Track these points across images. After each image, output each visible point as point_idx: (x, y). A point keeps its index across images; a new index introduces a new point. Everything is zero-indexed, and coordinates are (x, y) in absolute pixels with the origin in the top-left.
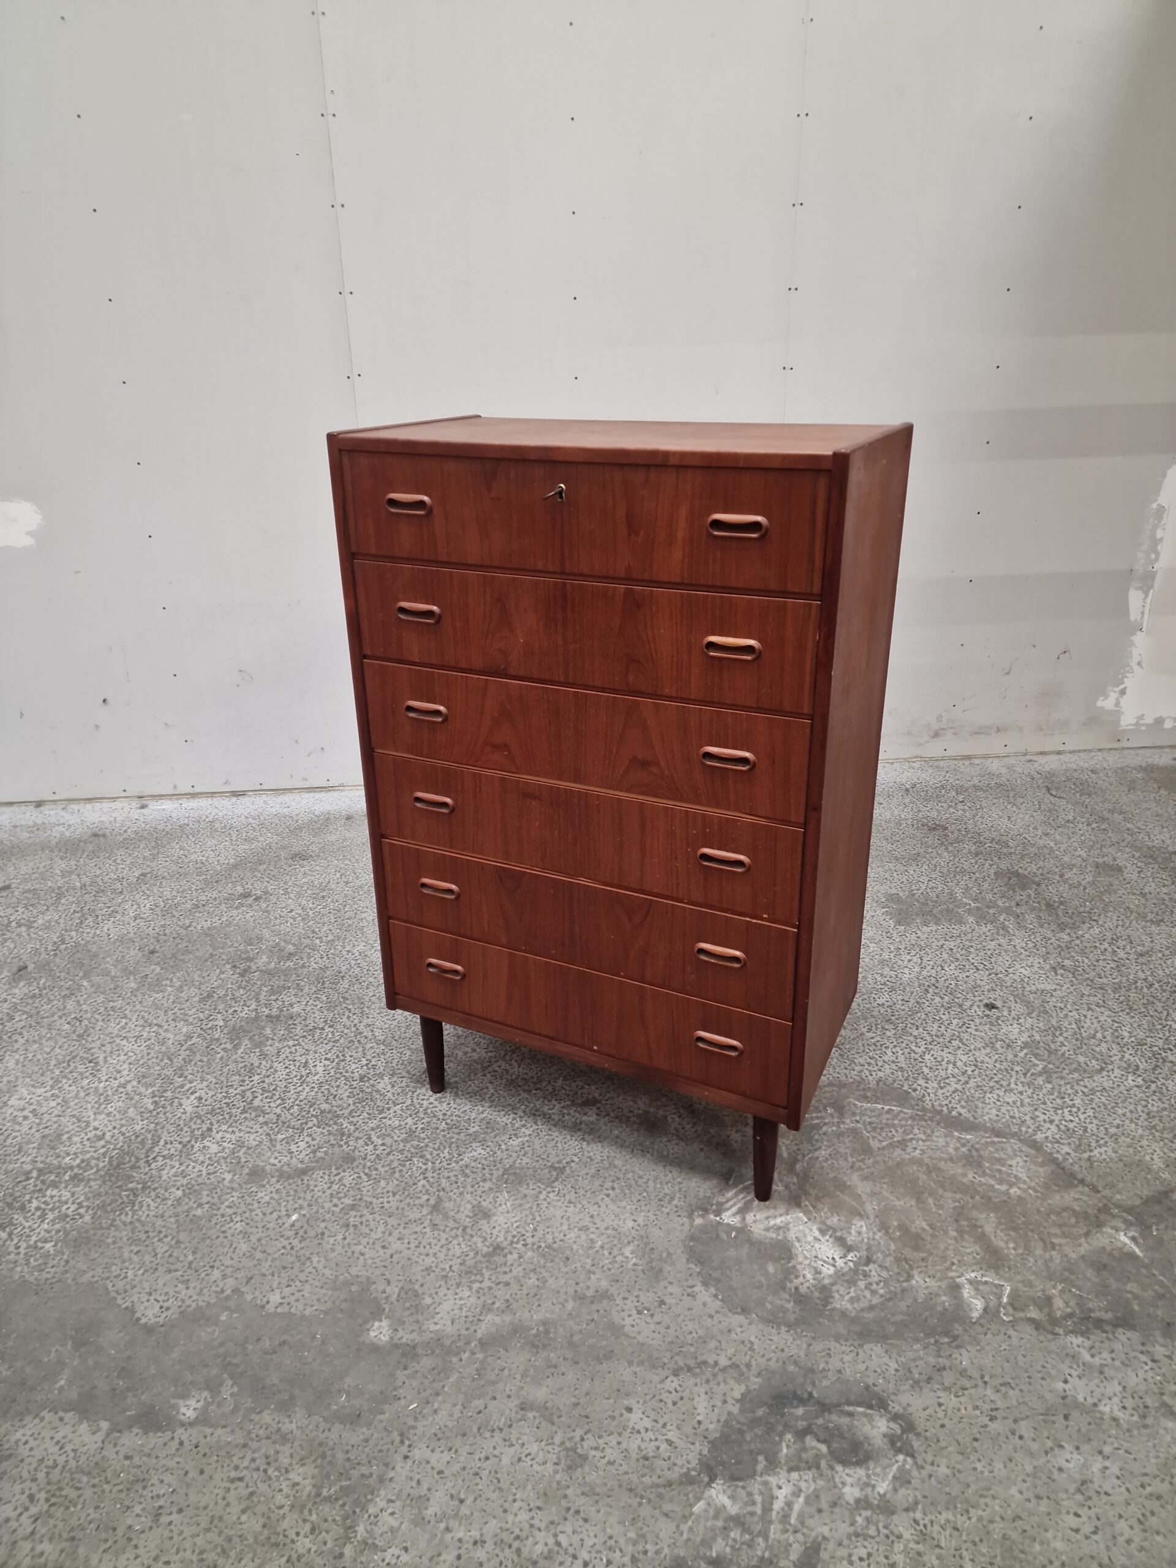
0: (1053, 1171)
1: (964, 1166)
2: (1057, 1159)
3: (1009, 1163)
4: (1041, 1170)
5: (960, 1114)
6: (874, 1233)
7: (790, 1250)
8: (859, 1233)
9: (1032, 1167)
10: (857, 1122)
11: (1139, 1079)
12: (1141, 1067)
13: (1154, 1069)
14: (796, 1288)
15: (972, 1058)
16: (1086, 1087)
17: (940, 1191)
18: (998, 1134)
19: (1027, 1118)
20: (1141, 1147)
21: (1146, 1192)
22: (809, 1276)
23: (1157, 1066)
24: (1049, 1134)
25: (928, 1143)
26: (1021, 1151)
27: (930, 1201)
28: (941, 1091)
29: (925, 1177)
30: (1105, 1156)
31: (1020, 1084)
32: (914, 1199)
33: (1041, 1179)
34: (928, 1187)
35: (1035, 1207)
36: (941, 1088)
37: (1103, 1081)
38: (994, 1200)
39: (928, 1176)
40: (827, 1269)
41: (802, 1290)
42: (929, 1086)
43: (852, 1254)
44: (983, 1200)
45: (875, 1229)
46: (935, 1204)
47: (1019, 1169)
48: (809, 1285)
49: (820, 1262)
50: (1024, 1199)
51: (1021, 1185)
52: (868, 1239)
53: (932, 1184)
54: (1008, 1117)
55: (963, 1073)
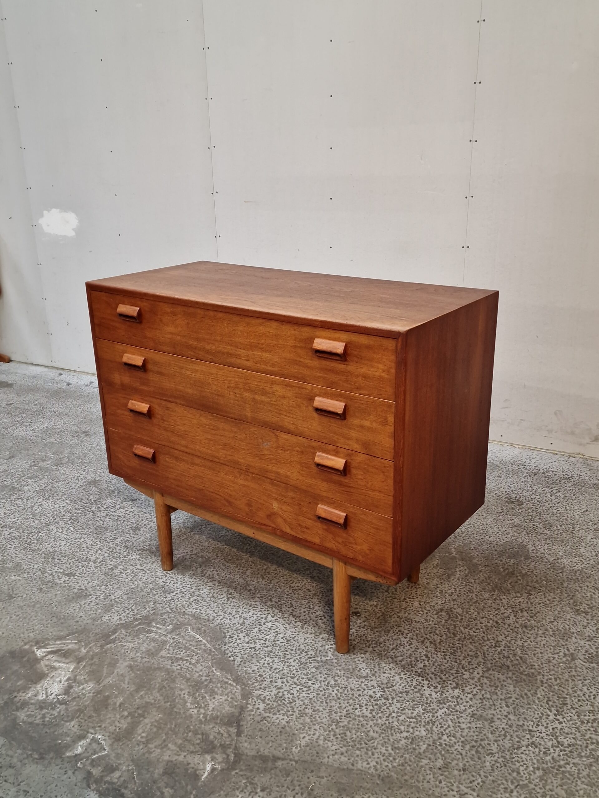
0: (233, 712)
1: (190, 686)
2: (248, 708)
3: (216, 696)
4: (227, 708)
5: (234, 660)
6: (89, 693)
7: (41, 680)
8: (83, 689)
9: (225, 705)
11: (379, 695)
12: (395, 688)
13: (401, 693)
14: (15, 697)
15: (293, 636)
16: (336, 681)
17: (157, 690)
18: (237, 680)
19: (269, 680)
20: (309, 728)
21: (266, 752)
22: (29, 695)
23: (407, 692)
24: (268, 693)
25: (191, 666)
26: (234, 694)
27: (142, 693)
28: (245, 644)
29: (160, 681)
30: (278, 721)
31: (297, 661)
32: (135, 688)
33: (219, 713)
34: (153, 686)
35: (189, 724)
36: (248, 643)
37: (354, 683)
38: (175, 710)
39: (162, 681)
40: (41, 697)
41: (16, 699)
42: (243, 639)
43: (63, 696)
44: (169, 707)
45: (93, 691)
46: (141, 696)
47: (216, 703)
48: (22, 698)
49: (44, 692)
50: (192, 717)
51: (202, 711)
52: (83, 694)
53: (157, 685)
54: (258, 674)
55: (274, 641)
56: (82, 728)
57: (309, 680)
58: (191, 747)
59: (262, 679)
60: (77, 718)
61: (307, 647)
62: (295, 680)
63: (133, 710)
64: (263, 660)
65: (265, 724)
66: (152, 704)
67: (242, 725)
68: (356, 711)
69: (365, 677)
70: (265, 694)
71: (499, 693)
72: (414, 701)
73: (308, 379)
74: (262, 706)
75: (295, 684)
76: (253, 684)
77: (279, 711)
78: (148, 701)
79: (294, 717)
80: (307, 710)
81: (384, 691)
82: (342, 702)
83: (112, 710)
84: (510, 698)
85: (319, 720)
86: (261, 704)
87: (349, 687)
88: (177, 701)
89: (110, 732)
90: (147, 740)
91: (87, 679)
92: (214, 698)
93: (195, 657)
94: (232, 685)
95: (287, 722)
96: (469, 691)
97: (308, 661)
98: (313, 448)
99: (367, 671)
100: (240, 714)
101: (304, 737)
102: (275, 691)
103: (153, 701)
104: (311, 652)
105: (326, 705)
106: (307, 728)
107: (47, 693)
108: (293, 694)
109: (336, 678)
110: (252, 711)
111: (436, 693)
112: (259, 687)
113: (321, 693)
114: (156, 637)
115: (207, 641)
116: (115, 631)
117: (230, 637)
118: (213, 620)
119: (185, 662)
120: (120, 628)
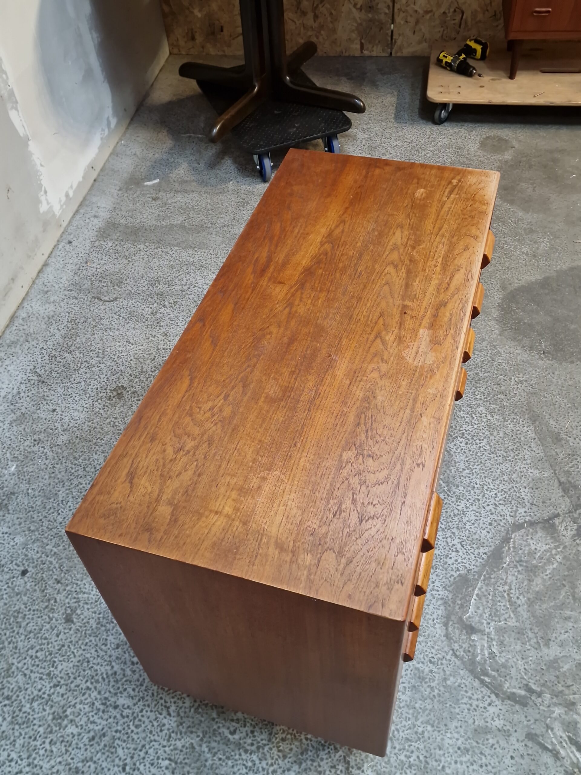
0: (541, 529)
2: (530, 520)
26: (522, 536)
59: (493, 522)
62: (480, 497)
64: (471, 530)
65: (536, 502)
66: (574, 597)
67: (548, 516)
68: (486, 449)
70: (508, 513)
74: (522, 510)
75: (484, 496)
76: (503, 526)
77: (519, 497)
78: (572, 602)
79: (517, 485)
80: (506, 479)
82: (483, 460)
85: (510, 469)
86: (519, 512)
87: (466, 459)
88: (557, 577)
92: (536, 549)
94: (514, 542)
95: (525, 488)
100: (538, 523)
101: (532, 473)
103: (570, 597)
105: (492, 469)
106: (522, 474)
108: (495, 494)
110: (530, 515)
112: (504, 521)
113: (483, 475)
114: (494, 643)
115: (473, 590)
116: (512, 697)
117: (458, 570)
118: (442, 599)
119: (511, 595)
120: (505, 693)
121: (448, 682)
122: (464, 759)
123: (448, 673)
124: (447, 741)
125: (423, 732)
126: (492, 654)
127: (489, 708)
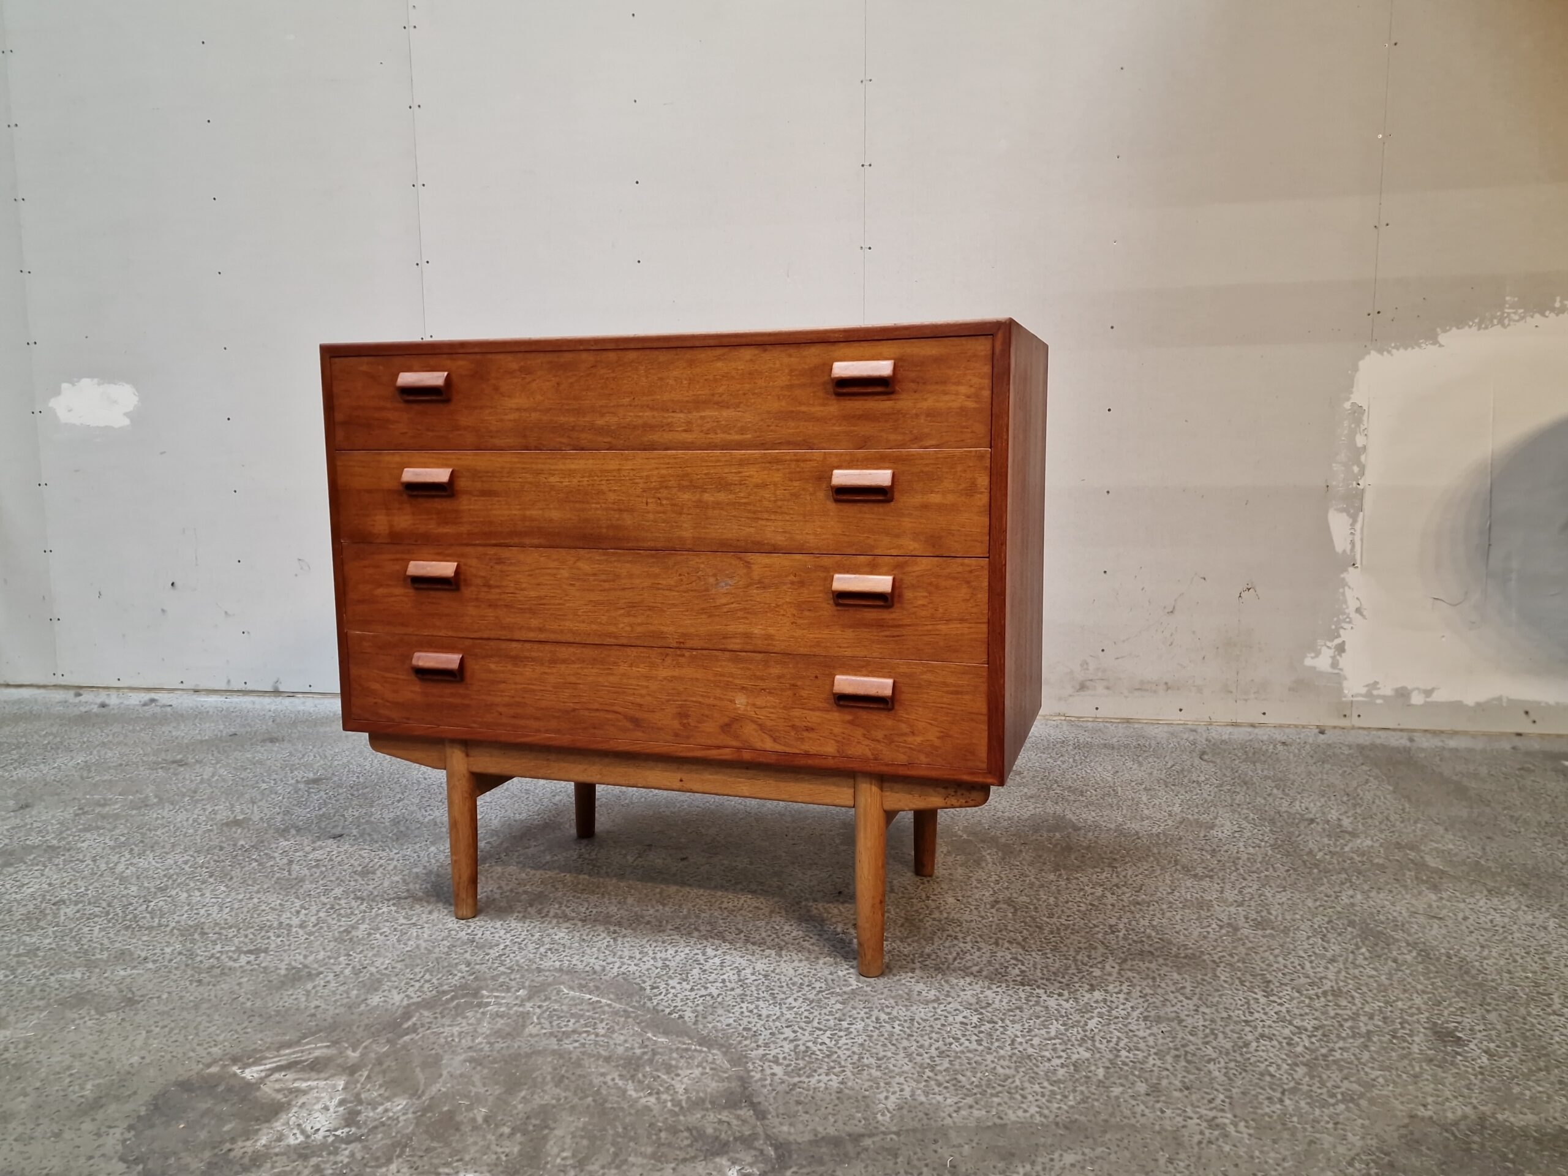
0: (729, 1089)
1: (617, 1066)
2: (753, 1077)
3: (680, 1072)
4: (714, 1085)
5: (681, 1017)
6: (405, 1114)
7: (278, 1114)
8: (386, 1110)
9: (709, 1081)
10: (539, 1007)
11: (975, 1019)
12: (997, 1005)
13: (1009, 1010)
14: (229, 1150)
16: (889, 1014)
17: (551, 1085)
18: (704, 1041)
19: (766, 1033)
20: (888, 1083)
21: (832, 1131)
22: (264, 1141)
23: (1021, 1009)
24: (778, 1051)
25: (601, 1038)
26: (713, 1063)
27: (523, 1093)
28: (687, 993)
29: (550, 1070)
30: (822, 1085)
31: (801, 1000)
32: (503, 1090)
33: (701, 1095)
34: (540, 1080)
35: (653, 1120)
36: (692, 990)
37: (921, 1012)
38: (608, 1105)
39: (555, 1069)
40: (294, 1139)
41: (232, 1154)
42: (678, 987)
43: (346, 1130)
44: (593, 1104)
45: (411, 1110)
46: (524, 1098)
47: (685, 1080)
48: (250, 1150)
49: (295, 1131)
50: (651, 1110)
51: (664, 1097)
52: (389, 1118)
53: (549, 1078)
54: (741, 1028)
55: (740, 980)
56: (420, 1170)
57: (840, 1020)
58: (678, 1152)
59: (752, 1033)
60: (399, 1156)
61: (806, 979)
62: (815, 1024)
63: (518, 1123)
64: (736, 1008)
65: (800, 1093)
66: (554, 1107)
67: (759, 1103)
68: (953, 1046)
69: (934, 1001)
70: (773, 1053)
71: (1163, 985)
72: (1038, 1017)
73: (815, 441)
74: (778, 1070)
75: (820, 1029)
76: (740, 1042)
77: (815, 1071)
78: (543, 1102)
79: (849, 1074)
80: (865, 1061)
81: (982, 1013)
82: (919, 1039)
83: (472, 1130)
84: (1183, 988)
85: (897, 1070)
86: (775, 1066)
87: (917, 1019)
88: (604, 1092)
89: (488, 1165)
90: (579, 1161)
91: (387, 1094)
92: (678, 1075)
93: (600, 1026)
94: (701, 1051)
95: (842, 1083)
96: (1116, 990)
97: (820, 996)
98: (826, 569)
99: (933, 992)
100: (745, 1088)
101: (887, 1098)
102: (788, 1047)
103: (554, 1102)
104: (817, 985)
105: (893, 1048)
106: (882, 1084)
107: (303, 1132)
108: (823, 1043)
109: (888, 1010)
110: (761, 1079)
111: (1067, 1001)
112: (754, 1045)
113: (875, 1034)
114: (502, 1009)
115: (610, 999)
116: (407, 1016)
117: (653, 988)
118: (604, 970)
119: (584, 1035)
120: (416, 1010)
121: (463, 966)
122: (347, 972)
123: (477, 967)
124: (381, 960)
125: (405, 944)
126: (488, 1004)
127: (402, 995)
